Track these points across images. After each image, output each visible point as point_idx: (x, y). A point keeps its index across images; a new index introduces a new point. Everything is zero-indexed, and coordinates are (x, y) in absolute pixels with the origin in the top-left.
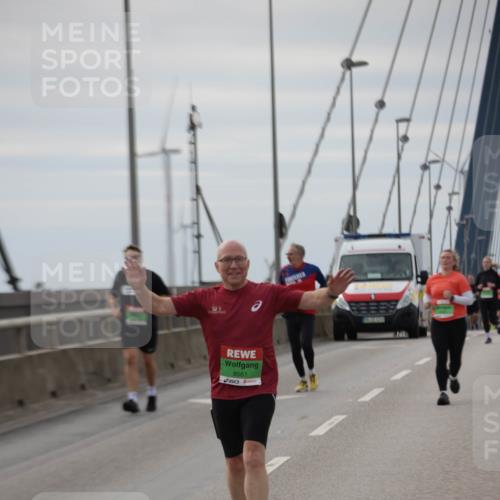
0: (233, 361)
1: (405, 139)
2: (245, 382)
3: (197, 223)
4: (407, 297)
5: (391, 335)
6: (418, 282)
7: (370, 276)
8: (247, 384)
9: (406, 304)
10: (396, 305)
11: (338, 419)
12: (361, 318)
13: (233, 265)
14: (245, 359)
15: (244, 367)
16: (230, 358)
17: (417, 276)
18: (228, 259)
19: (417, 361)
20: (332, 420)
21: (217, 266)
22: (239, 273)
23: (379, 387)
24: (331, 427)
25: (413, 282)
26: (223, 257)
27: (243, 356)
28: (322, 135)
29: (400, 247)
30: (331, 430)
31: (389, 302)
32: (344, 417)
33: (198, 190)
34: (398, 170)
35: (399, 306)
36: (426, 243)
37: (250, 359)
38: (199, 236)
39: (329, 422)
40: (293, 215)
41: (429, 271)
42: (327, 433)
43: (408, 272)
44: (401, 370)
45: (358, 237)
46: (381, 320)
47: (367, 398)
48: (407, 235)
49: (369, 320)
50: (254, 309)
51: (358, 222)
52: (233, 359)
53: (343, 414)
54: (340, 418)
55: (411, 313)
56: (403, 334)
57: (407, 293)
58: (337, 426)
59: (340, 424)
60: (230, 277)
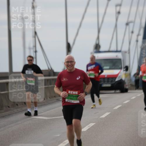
0: (70, 95)
1: (119, 13)
2: (74, 101)
3: (35, 46)
4: (120, 76)
5: (113, 91)
6: (124, 71)
7: (105, 68)
8: (75, 102)
9: (119, 79)
10: (115, 80)
11: (92, 124)
12: (101, 85)
13: (70, 64)
14: (74, 94)
15: (74, 97)
16: (69, 94)
17: (124, 68)
18: (68, 62)
19: (124, 102)
20: (89, 125)
21: (65, 64)
22: (72, 66)
23: (109, 112)
24: (89, 128)
25: (122, 70)
26: (66, 61)
27: (73, 93)
28: (85, 11)
29: (117, 56)
30: (89, 129)
31: (112, 78)
32: (94, 124)
33: (36, 33)
34: (116, 26)
35: (117, 80)
36: (127, 55)
37: (76, 94)
38: (36, 52)
39: (88, 126)
40: (74, 43)
41: (128, 66)
42: (87, 130)
43: (120, 66)
44: (117, 105)
45: (99, 52)
46: (109, 85)
47: (103, 116)
48: (120, 51)
49: (104, 85)
50: (77, 79)
51: (100, 47)
52: (71, 94)
53: (94, 123)
54: (93, 124)
55: (121, 82)
56: (118, 91)
57: (120, 75)
58: (91, 127)
59: (93, 127)
60: (69, 67)
